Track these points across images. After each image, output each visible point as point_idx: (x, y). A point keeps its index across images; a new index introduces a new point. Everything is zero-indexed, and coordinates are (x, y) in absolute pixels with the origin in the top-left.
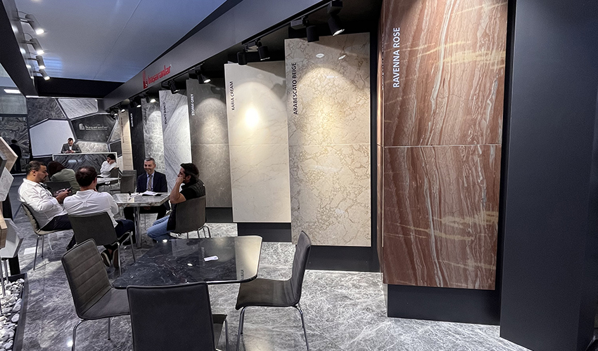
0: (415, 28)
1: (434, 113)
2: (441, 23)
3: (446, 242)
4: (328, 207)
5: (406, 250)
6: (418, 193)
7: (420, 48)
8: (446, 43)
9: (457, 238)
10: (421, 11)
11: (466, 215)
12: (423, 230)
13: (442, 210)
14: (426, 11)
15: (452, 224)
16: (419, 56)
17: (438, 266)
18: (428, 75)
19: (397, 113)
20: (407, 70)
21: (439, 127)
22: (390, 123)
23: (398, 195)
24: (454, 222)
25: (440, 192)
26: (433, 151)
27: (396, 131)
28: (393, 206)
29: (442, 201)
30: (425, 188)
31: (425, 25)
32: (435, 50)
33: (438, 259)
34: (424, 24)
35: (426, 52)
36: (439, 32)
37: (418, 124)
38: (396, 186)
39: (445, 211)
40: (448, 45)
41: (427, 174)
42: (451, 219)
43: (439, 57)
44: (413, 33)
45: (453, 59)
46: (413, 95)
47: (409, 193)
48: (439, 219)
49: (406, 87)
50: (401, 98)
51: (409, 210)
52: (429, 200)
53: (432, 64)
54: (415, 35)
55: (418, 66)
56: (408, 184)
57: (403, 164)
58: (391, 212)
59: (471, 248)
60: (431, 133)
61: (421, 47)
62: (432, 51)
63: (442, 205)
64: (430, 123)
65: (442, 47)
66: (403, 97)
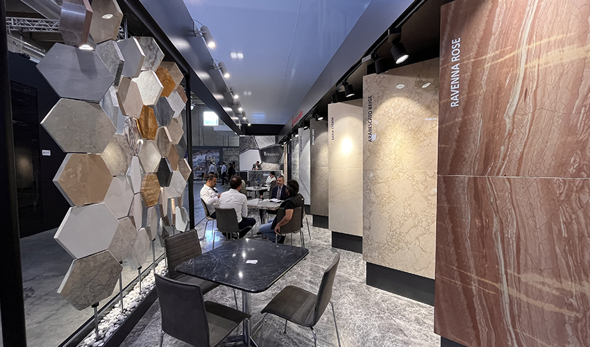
0: (482, 33)
1: (510, 134)
2: (521, 19)
3: (528, 307)
4: (398, 231)
5: (465, 303)
6: (483, 235)
7: (488, 56)
8: (529, 42)
9: (549, 307)
10: (491, 11)
11: (566, 279)
12: (490, 282)
13: (522, 262)
14: (498, 9)
15: (539, 286)
16: (487, 66)
17: (514, 337)
18: (500, 88)
19: (456, 137)
20: (470, 85)
21: (517, 152)
22: (445, 148)
23: (455, 233)
24: (543, 284)
25: (518, 238)
26: (507, 183)
27: (453, 157)
28: (448, 245)
29: (522, 251)
30: (494, 230)
31: (496, 28)
32: (511, 55)
33: (514, 327)
34: (494, 26)
35: (497, 59)
36: (518, 31)
37: (484, 149)
38: (452, 222)
39: (526, 265)
40: (533, 45)
41: (497, 212)
42: (537, 277)
43: (518, 63)
44: (478, 40)
45: (542, 60)
46: (478, 114)
47: (471, 234)
48: (516, 274)
49: (467, 105)
50: (460, 119)
51: (469, 253)
52: (500, 246)
53: (507, 73)
54: (481, 42)
55: (485, 78)
56: (469, 221)
57: (462, 196)
58: (445, 251)
59: (575, 329)
60: (504, 160)
61: (490, 55)
62: (507, 57)
63: (522, 257)
64: (502, 148)
65: (524, 49)
66: (463, 117)
